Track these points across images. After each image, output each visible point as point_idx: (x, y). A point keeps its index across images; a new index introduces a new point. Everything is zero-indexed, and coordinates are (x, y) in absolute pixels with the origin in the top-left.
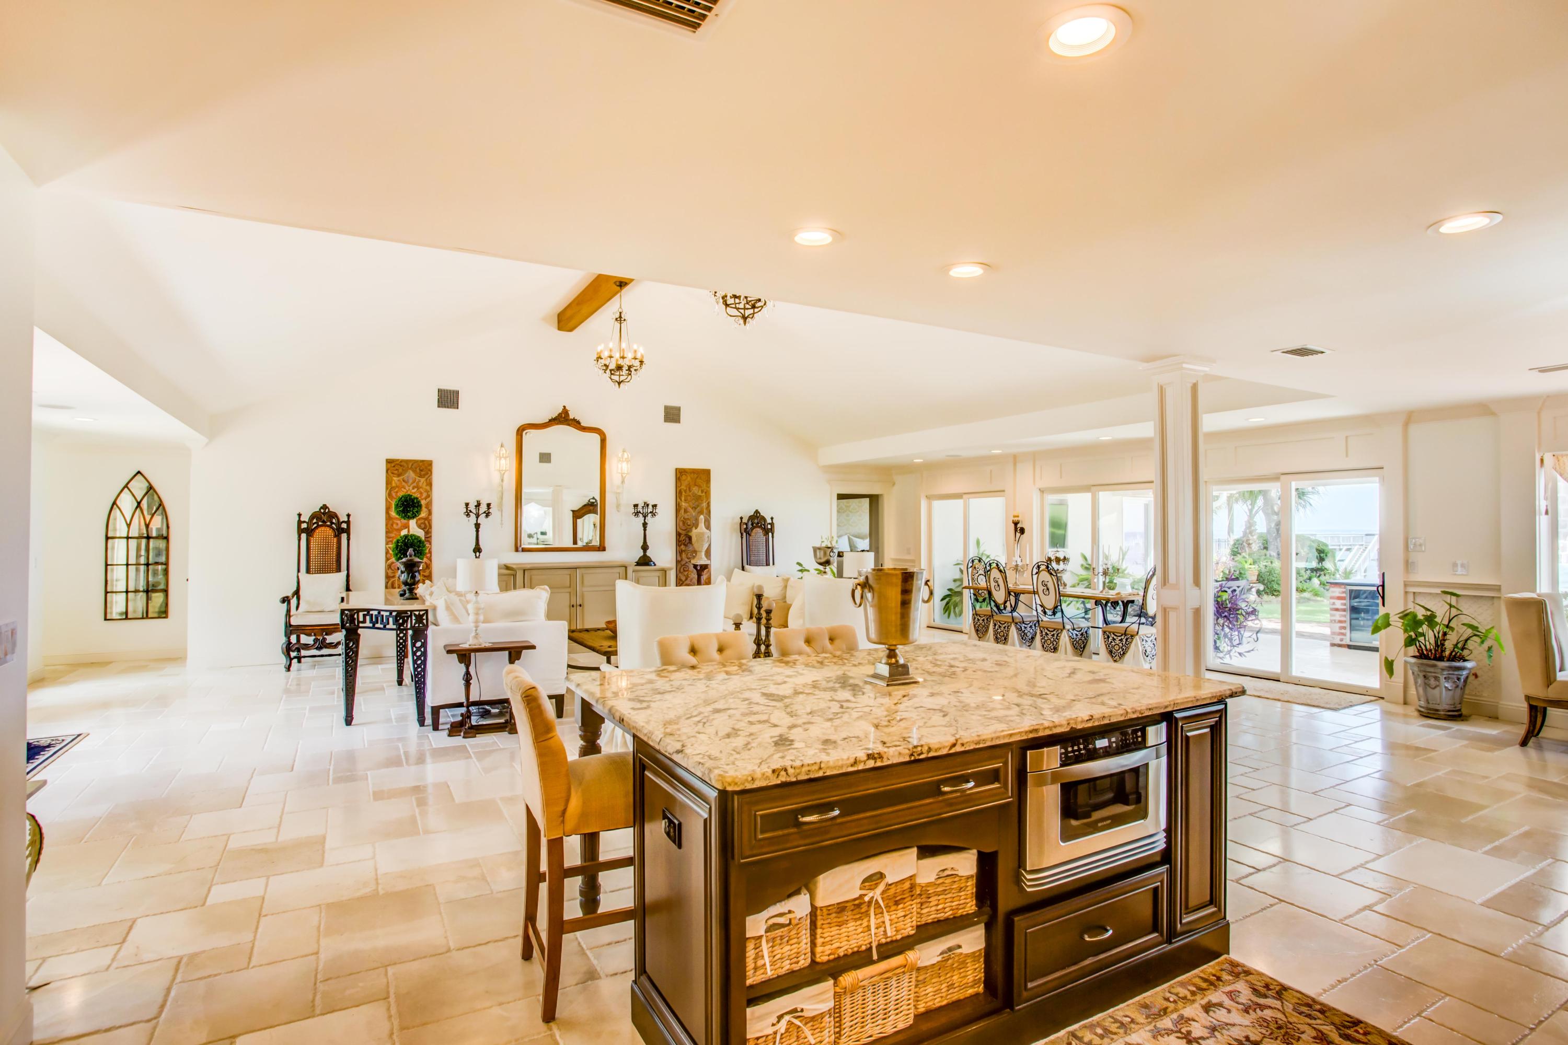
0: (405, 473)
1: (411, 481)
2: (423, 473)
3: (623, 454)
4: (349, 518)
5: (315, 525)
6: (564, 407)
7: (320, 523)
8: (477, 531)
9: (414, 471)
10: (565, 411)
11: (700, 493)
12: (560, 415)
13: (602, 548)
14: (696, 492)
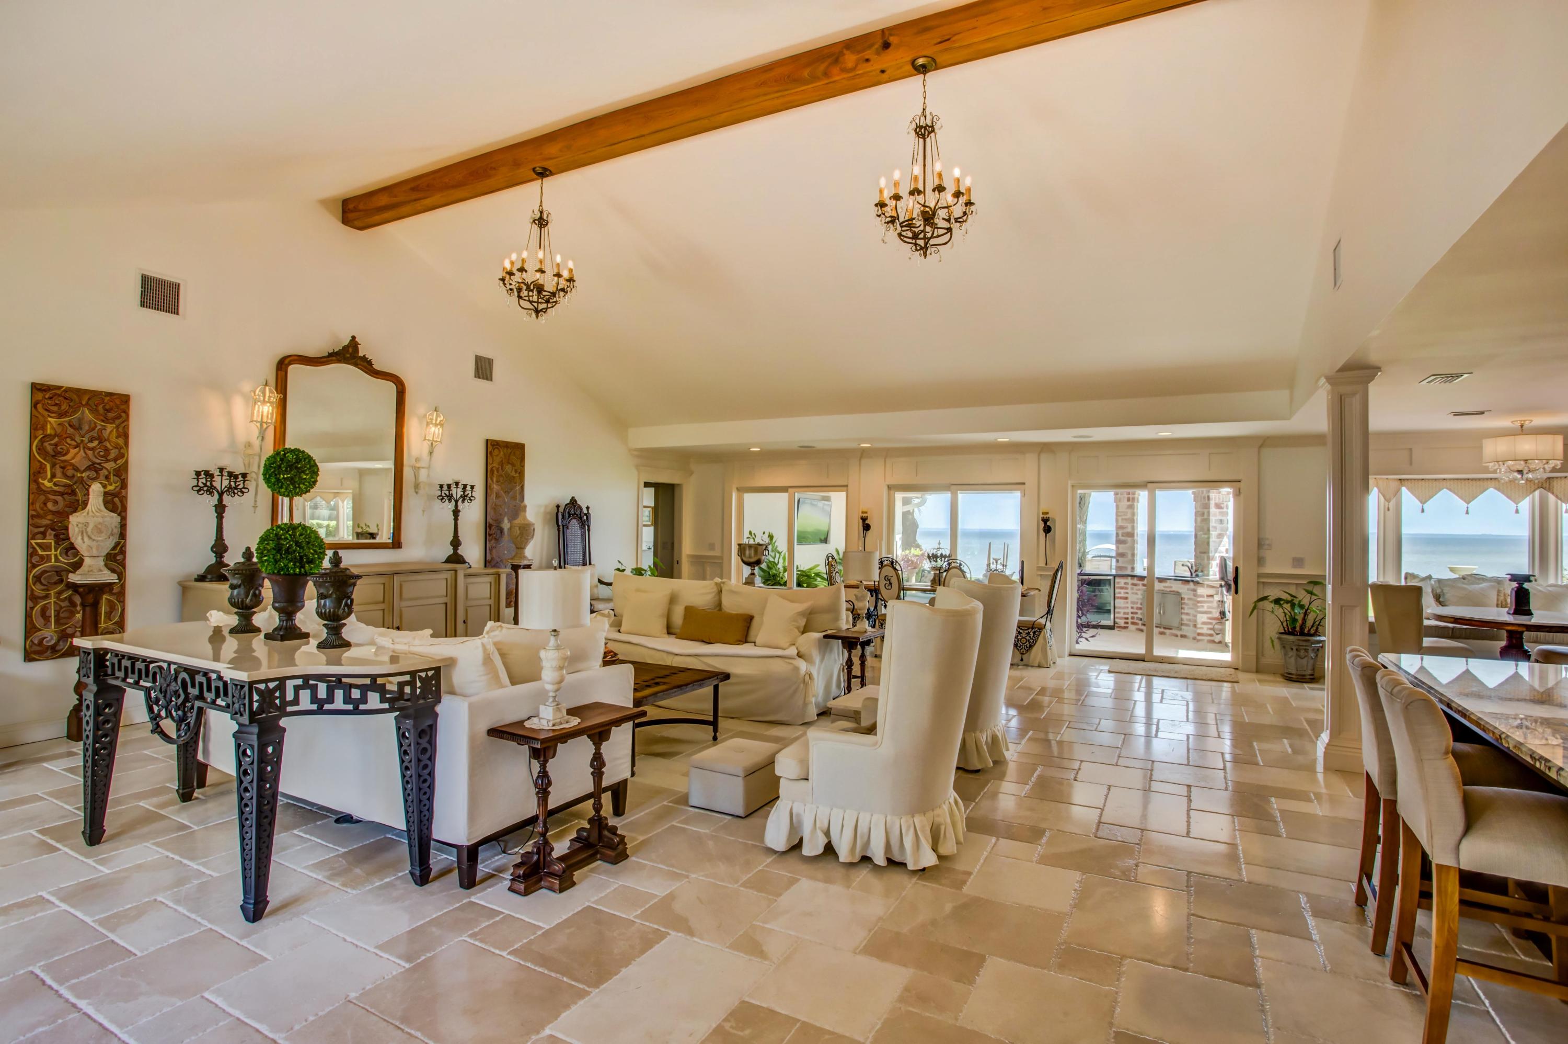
0: (75, 412)
2: (110, 415)
6: (354, 338)
8: (220, 517)
9: (91, 410)
10: (354, 344)
11: (513, 474)
12: (345, 348)
13: (396, 543)
14: (509, 471)
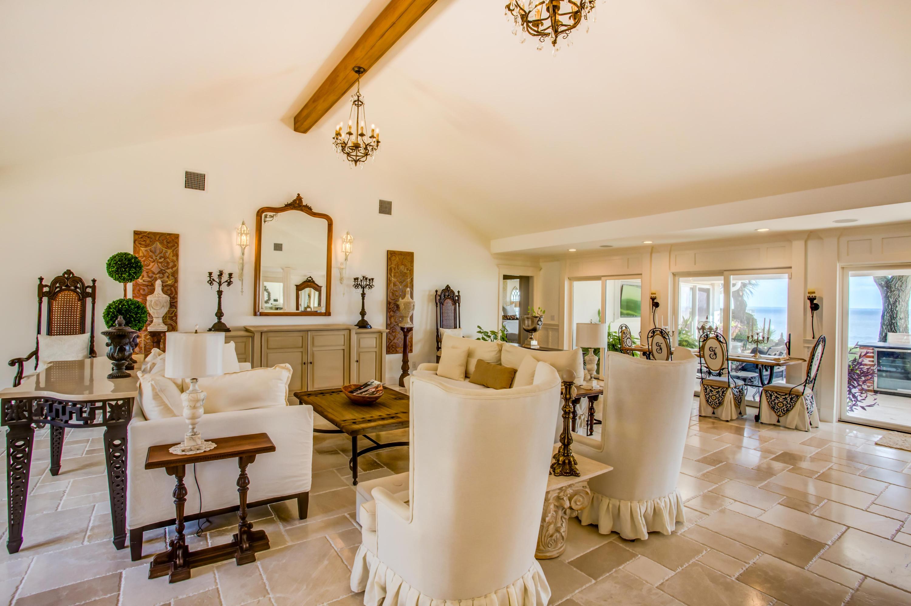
0: (153, 244)
1: (158, 252)
2: (169, 245)
3: (347, 236)
4: (94, 284)
5: (58, 289)
6: (299, 194)
7: (63, 288)
8: (220, 298)
9: (161, 243)
10: (299, 198)
11: (405, 271)
12: (294, 201)
13: (328, 313)
14: (403, 270)
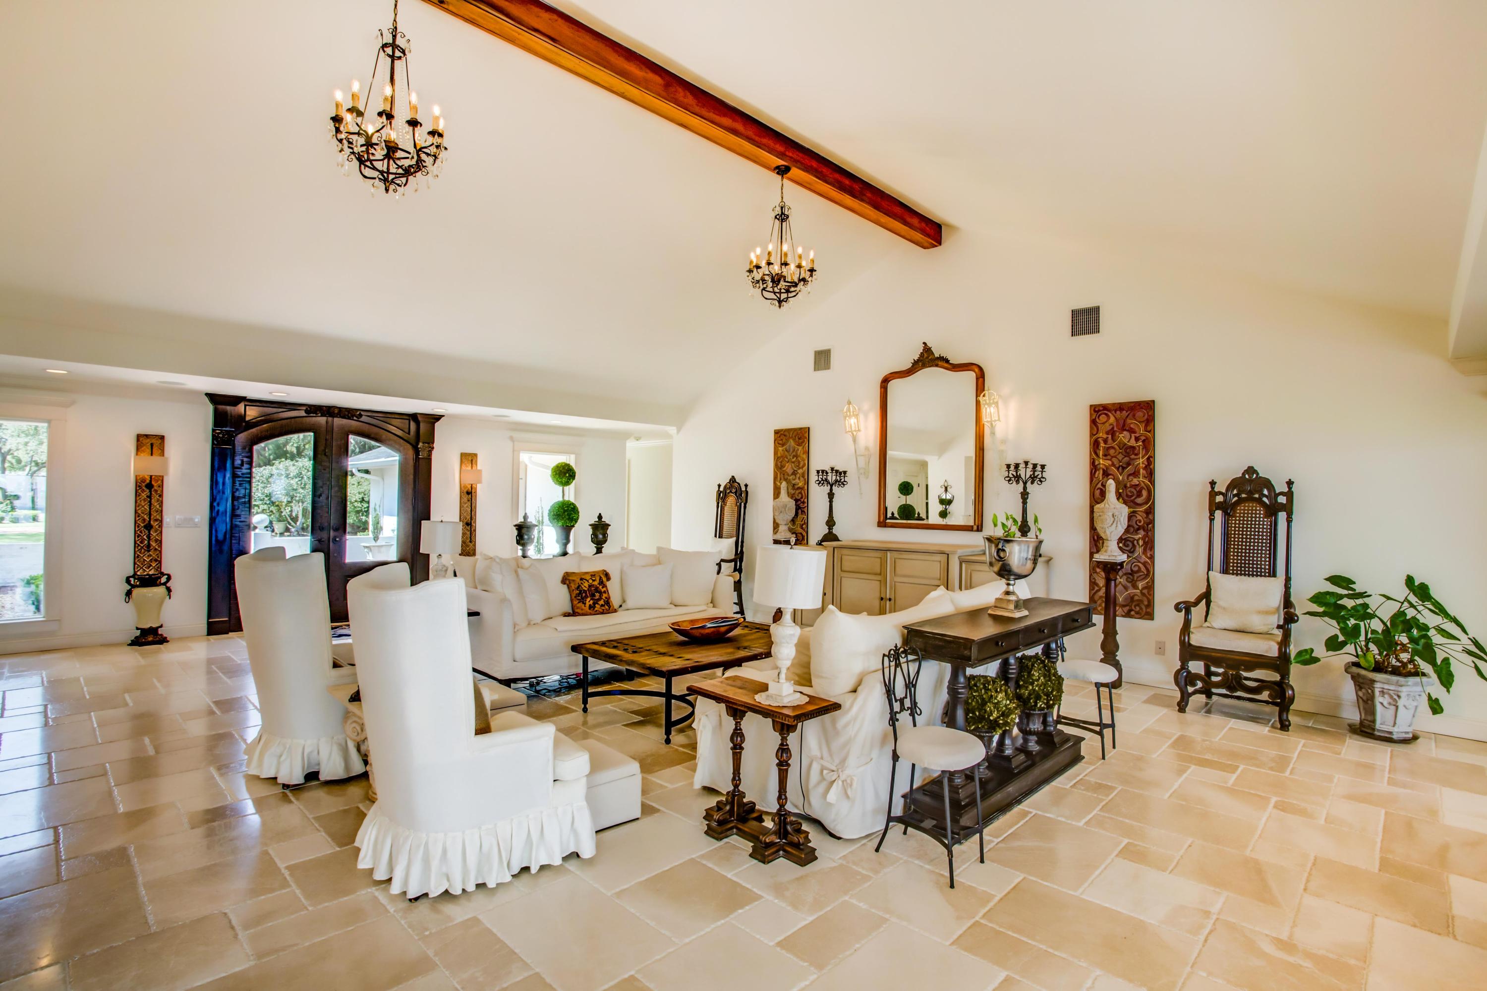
0: (788, 442)
1: (791, 450)
2: (800, 441)
4: (746, 488)
5: (727, 494)
6: (925, 343)
7: (730, 492)
8: (831, 502)
9: (797, 439)
10: (927, 350)
11: (1133, 443)
12: (922, 355)
13: (976, 527)
14: (1126, 440)
